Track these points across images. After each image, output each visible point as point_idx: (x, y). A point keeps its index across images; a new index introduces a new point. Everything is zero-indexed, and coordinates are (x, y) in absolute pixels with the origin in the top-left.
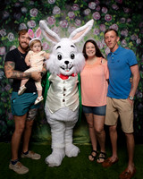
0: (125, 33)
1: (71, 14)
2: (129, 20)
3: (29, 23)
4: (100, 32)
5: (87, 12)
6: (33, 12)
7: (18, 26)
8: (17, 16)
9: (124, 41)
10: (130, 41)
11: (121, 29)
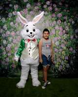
0: (66, 18)
1: (36, 8)
2: (68, 11)
3: (13, 13)
4: (52, 17)
5: (45, 6)
6: (16, 7)
7: (8, 14)
8: (7, 9)
9: (65, 22)
10: (69, 22)
11: (64, 16)
